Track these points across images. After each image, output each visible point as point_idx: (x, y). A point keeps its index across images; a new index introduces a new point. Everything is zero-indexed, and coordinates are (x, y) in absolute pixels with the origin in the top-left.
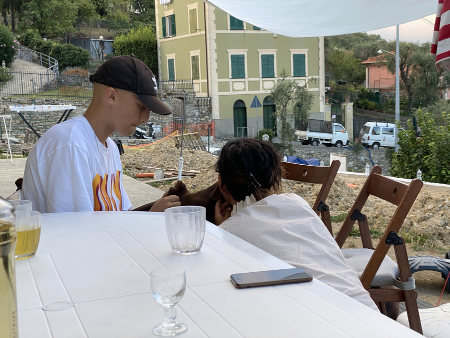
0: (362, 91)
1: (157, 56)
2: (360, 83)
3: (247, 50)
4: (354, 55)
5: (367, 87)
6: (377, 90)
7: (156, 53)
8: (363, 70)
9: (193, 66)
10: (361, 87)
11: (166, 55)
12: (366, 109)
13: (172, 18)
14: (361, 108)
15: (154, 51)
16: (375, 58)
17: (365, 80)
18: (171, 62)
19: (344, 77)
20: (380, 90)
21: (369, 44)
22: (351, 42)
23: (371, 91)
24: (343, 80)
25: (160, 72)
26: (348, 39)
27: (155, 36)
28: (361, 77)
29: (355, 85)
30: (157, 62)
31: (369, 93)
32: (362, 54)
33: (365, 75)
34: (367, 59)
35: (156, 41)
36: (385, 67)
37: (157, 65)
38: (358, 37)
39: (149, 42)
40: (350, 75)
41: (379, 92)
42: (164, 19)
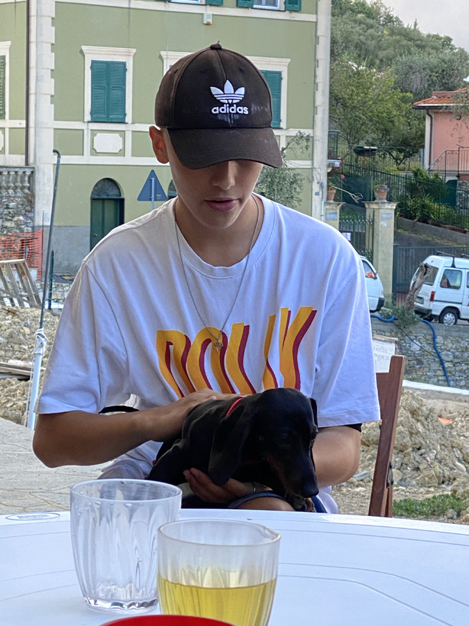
0: (416, 174)
2: (411, 155)
3: (134, 51)
4: (395, 83)
5: (427, 167)
6: (450, 175)
8: (416, 122)
10: (413, 164)
12: (425, 221)
14: (412, 218)
16: (449, 93)
17: (423, 147)
19: (370, 137)
20: (458, 176)
21: (433, 59)
22: (380, 48)
23: (436, 176)
24: (368, 144)
26: (374, 42)
28: (414, 139)
29: (396, 159)
31: (433, 181)
32: (417, 82)
33: (423, 136)
34: (427, 96)
38: (398, 37)
40: (386, 132)
41: (456, 181)
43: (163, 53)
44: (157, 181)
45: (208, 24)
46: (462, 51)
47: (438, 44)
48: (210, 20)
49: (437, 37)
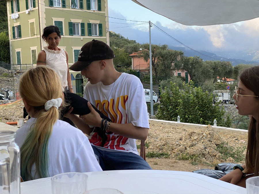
0: (130, 71)
1: (9, 50)
2: (129, 67)
3: (65, 47)
4: (124, 51)
5: (133, 69)
6: (138, 70)
7: (9, 48)
8: (130, 59)
9: (32, 56)
10: (130, 69)
11: (15, 49)
13: (19, 27)
15: (7, 47)
16: (136, 53)
17: (132, 65)
18: (18, 53)
19: (120, 63)
20: (140, 71)
21: (132, 45)
22: (120, 44)
23: (135, 71)
24: (119, 65)
25: (11, 59)
26: (119, 42)
27: (8, 38)
28: (129, 63)
29: (126, 68)
30: (9, 53)
31: (134, 72)
32: (129, 50)
33: (131, 62)
34: (132, 53)
35: (9, 41)
36: (142, 58)
37: (9, 55)
38: (124, 41)
39: (4, 42)
40: (123, 62)
41: (139, 72)
42: (13, 28)
43: (72, 47)
44: (73, 76)
45: (82, 40)
46: (138, 43)
47: (133, 42)
48: (82, 39)
49: (133, 41)
